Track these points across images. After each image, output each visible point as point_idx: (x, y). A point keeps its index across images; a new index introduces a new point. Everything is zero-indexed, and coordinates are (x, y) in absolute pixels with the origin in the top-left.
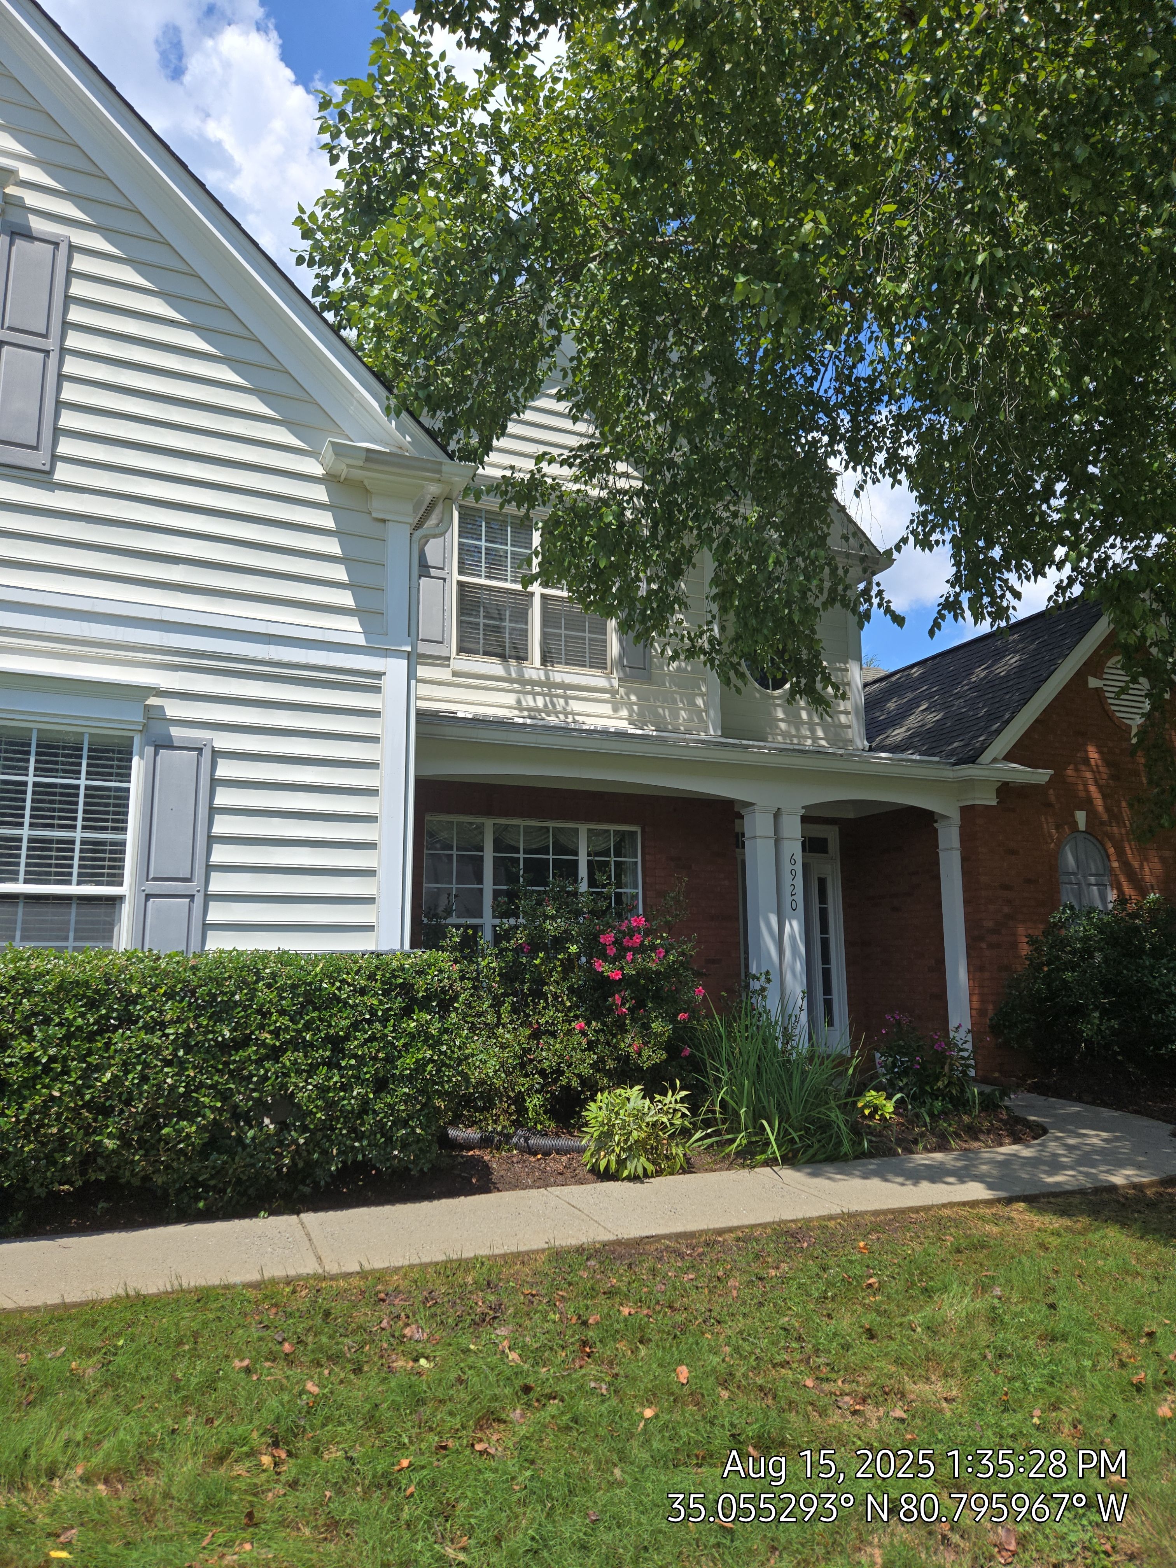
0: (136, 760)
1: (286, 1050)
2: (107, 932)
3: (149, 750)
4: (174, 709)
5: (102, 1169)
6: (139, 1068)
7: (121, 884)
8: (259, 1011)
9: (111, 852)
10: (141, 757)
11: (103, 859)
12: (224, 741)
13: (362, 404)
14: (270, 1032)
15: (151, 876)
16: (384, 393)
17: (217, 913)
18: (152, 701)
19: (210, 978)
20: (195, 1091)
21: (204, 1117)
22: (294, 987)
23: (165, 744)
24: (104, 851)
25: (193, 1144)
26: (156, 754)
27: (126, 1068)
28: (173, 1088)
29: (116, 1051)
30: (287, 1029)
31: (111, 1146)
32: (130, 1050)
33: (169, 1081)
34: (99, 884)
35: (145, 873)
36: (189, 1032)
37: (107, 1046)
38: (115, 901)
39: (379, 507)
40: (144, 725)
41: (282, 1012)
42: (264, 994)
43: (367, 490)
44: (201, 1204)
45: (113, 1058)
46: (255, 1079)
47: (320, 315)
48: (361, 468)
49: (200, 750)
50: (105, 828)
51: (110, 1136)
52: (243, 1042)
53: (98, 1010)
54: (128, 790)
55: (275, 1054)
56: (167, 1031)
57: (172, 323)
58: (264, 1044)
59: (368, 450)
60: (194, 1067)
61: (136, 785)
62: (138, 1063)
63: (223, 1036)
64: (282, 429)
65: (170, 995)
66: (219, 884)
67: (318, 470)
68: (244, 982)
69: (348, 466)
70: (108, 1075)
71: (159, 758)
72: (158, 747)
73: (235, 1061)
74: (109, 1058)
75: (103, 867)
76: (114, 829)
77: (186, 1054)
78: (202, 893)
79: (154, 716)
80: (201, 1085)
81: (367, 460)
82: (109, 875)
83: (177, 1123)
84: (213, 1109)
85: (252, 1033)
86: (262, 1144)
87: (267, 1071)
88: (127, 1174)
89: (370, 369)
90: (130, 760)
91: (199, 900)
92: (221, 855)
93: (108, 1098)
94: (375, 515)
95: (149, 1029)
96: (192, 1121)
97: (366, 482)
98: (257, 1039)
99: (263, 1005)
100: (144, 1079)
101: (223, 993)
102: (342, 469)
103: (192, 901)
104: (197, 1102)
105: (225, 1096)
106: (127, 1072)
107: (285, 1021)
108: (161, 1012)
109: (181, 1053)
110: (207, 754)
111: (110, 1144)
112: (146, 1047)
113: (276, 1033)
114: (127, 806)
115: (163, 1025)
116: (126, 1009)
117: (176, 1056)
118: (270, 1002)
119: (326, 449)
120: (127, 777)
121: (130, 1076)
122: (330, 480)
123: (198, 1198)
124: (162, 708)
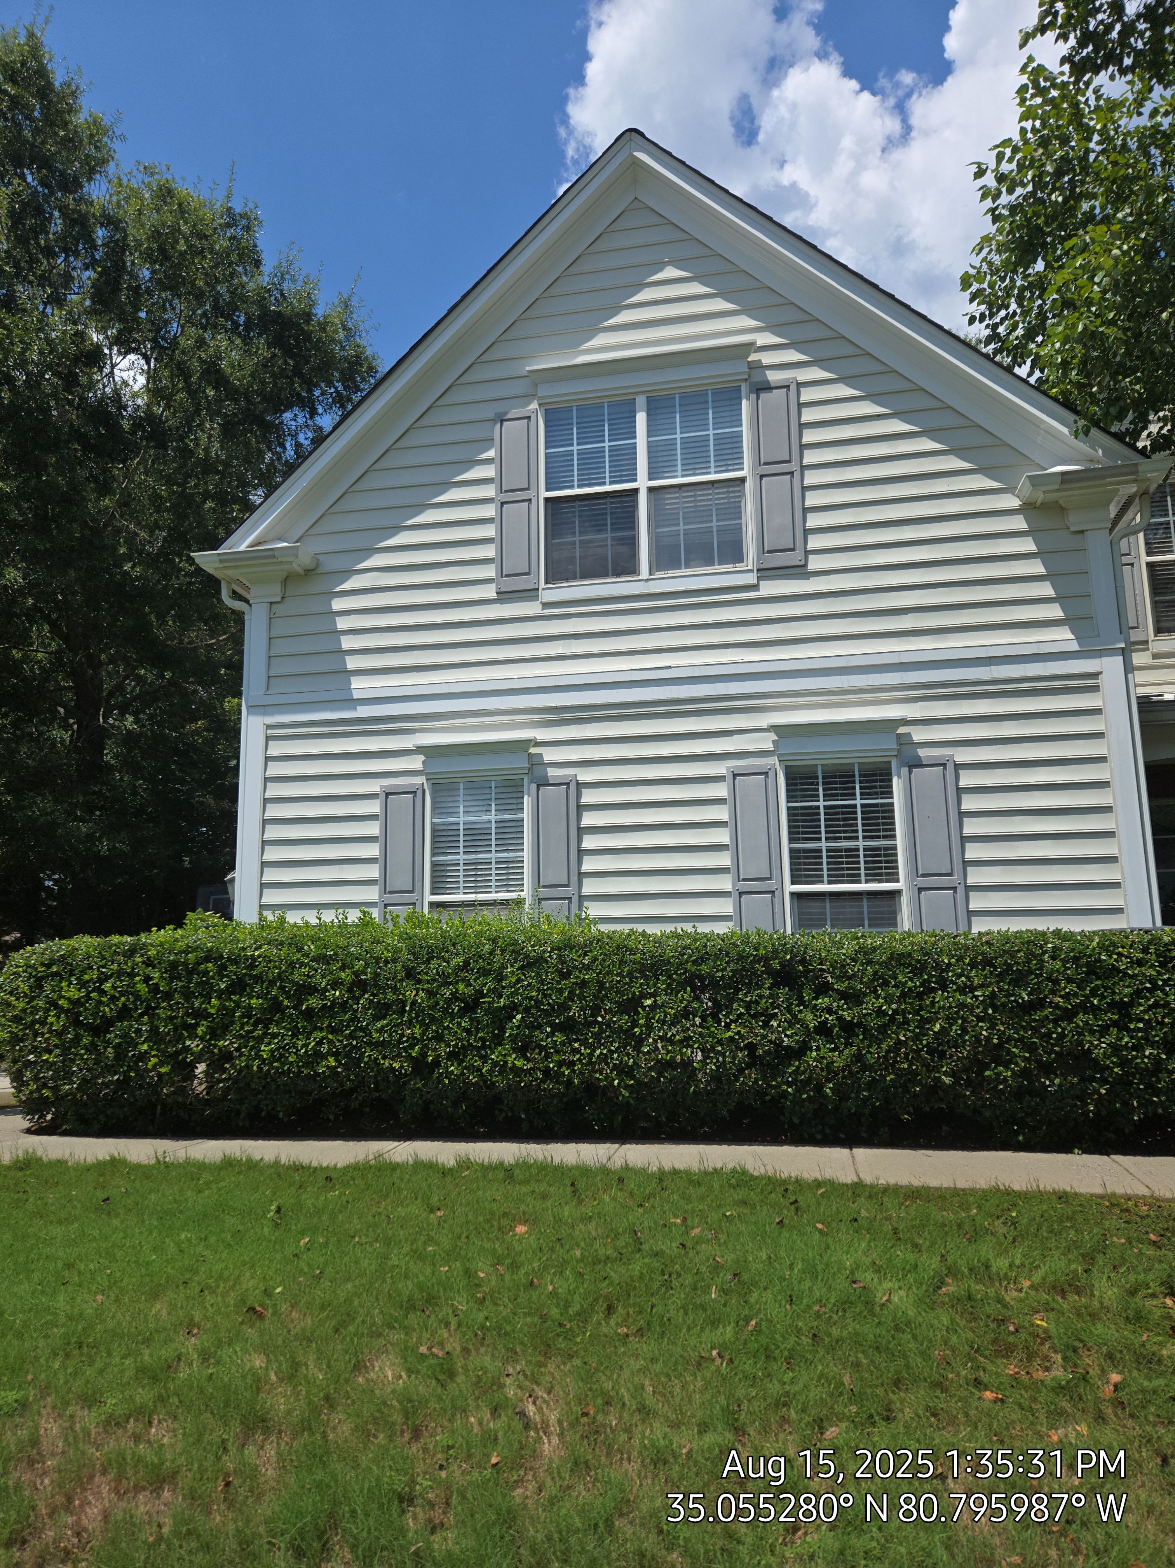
0: (895, 780)
1: (1077, 1014)
2: (891, 919)
3: (905, 770)
4: (919, 735)
5: (941, 1100)
6: (960, 1021)
7: (898, 881)
8: (1049, 979)
9: (886, 855)
10: (899, 777)
11: (880, 862)
12: (963, 756)
13: (1050, 432)
14: (1061, 996)
15: (920, 873)
16: (1072, 417)
17: (977, 902)
18: (902, 730)
19: (1004, 951)
20: (1006, 1042)
21: (1017, 1064)
22: (1076, 959)
23: (916, 764)
24: (880, 856)
25: (1010, 1086)
26: (910, 773)
27: (950, 1020)
28: (988, 1039)
29: (940, 1008)
30: (1076, 995)
31: (947, 1082)
32: (951, 1007)
33: (984, 1033)
34: (880, 881)
35: (915, 871)
36: (993, 995)
37: (933, 1003)
38: (894, 895)
39: (1075, 521)
40: (899, 750)
41: (1069, 980)
42: (1051, 965)
43: (1062, 508)
44: (1021, 1138)
45: (938, 1012)
46: (1054, 1036)
47: (992, 360)
48: (1058, 490)
49: (944, 765)
50: (878, 837)
51: (945, 1074)
52: (1040, 1004)
53: (921, 976)
54: (892, 804)
55: (1069, 1015)
56: (976, 993)
57: (879, 417)
58: (1057, 1006)
59: (1063, 474)
60: (1003, 1024)
61: (898, 799)
62: (959, 1018)
63: (1023, 999)
64: (979, 476)
65: (973, 965)
66: (975, 877)
67: (1014, 502)
68: (1033, 954)
69: (1044, 492)
70: (938, 1026)
71: (913, 776)
72: (911, 767)
73: (1035, 1020)
74: (935, 1013)
75: (881, 868)
76: (885, 837)
77: (994, 1012)
78: (963, 885)
79: (905, 741)
80: (1010, 1039)
81: (1063, 482)
82: (887, 874)
83: (996, 1068)
84: (1025, 1059)
85: (1046, 997)
86: (1068, 1090)
87: (1064, 1029)
88: (962, 1106)
89: (1055, 399)
90: (891, 780)
91: (961, 890)
92: (973, 852)
93: (939, 1045)
94: (1072, 529)
95: (962, 990)
96: (1007, 1068)
97: (1061, 502)
98: (1051, 1002)
99: (1051, 974)
100: (964, 1031)
101: (1018, 963)
102: (1040, 497)
103: (955, 892)
104: (1009, 1052)
105: (1031, 1048)
106: (951, 1025)
107: (1073, 987)
108: (968, 978)
109: (990, 1011)
110: (950, 767)
111: (947, 1080)
112: (962, 1005)
113: (1066, 997)
114: (893, 817)
115: (973, 989)
116: (940, 975)
117: (986, 1013)
118: (1057, 971)
119: (1022, 482)
120: (890, 794)
121: (954, 1028)
122: (1028, 508)
123: (1017, 1133)
124: (909, 734)
